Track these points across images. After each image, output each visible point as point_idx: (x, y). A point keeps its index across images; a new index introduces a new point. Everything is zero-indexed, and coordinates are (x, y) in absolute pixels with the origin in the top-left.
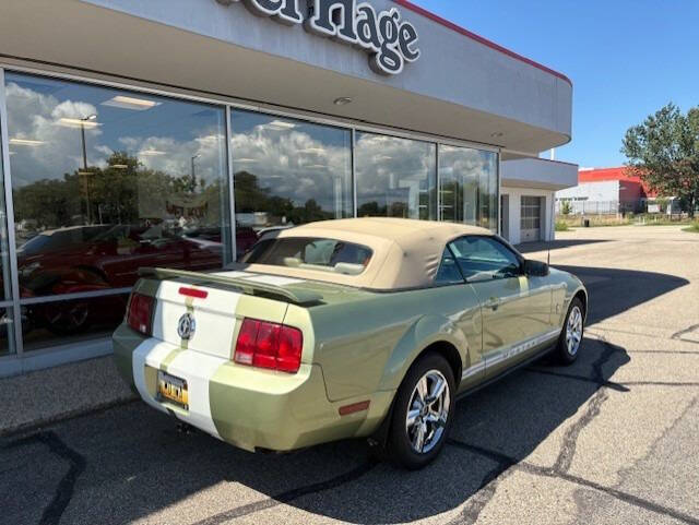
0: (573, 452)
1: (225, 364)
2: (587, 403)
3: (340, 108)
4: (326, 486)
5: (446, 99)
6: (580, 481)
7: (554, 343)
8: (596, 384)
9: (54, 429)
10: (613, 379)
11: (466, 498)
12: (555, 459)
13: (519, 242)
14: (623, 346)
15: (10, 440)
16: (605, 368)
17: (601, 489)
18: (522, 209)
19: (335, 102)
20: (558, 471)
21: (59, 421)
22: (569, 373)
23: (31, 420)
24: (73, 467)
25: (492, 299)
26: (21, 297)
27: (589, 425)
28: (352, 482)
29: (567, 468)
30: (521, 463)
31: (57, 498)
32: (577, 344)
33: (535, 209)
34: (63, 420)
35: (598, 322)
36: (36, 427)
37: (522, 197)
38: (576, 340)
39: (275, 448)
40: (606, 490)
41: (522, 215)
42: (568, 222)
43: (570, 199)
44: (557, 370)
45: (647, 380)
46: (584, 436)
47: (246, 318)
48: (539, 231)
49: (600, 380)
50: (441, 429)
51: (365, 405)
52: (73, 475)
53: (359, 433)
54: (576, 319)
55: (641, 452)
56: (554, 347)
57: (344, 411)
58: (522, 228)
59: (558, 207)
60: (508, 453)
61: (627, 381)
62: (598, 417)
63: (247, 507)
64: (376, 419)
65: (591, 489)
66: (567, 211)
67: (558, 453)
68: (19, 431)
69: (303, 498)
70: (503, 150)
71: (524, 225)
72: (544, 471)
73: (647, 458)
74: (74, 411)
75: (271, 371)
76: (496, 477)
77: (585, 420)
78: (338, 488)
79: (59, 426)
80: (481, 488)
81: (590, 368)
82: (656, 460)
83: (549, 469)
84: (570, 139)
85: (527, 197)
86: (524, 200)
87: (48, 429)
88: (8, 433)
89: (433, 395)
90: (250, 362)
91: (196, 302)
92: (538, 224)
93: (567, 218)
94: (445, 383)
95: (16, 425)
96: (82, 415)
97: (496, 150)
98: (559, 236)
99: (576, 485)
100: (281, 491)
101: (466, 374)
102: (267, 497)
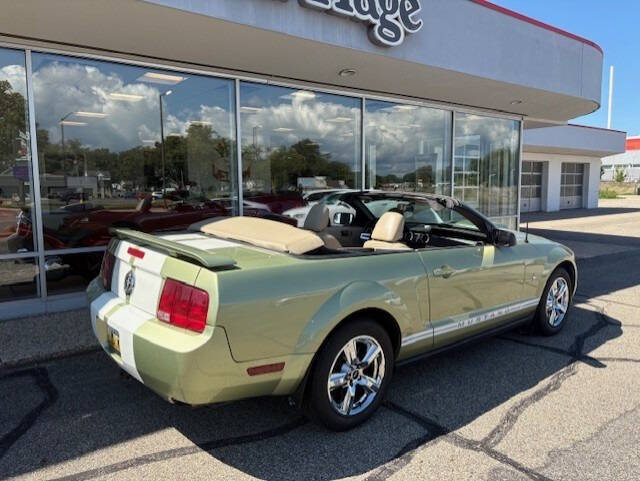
0: (510, 428)
1: (151, 320)
2: (551, 377)
3: (345, 79)
4: (251, 439)
5: (452, 68)
6: (503, 459)
7: (531, 312)
8: (571, 358)
9: (48, 365)
10: (593, 354)
11: (378, 465)
12: (489, 431)
13: (558, 209)
14: (619, 319)
15: (9, 372)
16: (587, 342)
17: (522, 469)
18: (563, 177)
19: (341, 73)
20: (485, 447)
21: (54, 359)
22: (545, 344)
23: (30, 356)
24: (46, 400)
25: (442, 267)
26: (46, 249)
27: (541, 401)
28: (277, 438)
29: (496, 443)
30: (450, 434)
31: (18, 428)
32: (562, 316)
33: (577, 176)
34: (58, 358)
35: (607, 293)
36: (32, 363)
37: (563, 164)
38: (561, 312)
39: (190, 402)
40: (526, 471)
41: (562, 183)
42: (621, 190)
43: (625, 166)
44: (534, 340)
45: (628, 357)
46: (530, 411)
47: (168, 278)
48: (581, 200)
49: (578, 353)
50: (374, 394)
51: (279, 367)
52: (42, 407)
53: (277, 392)
54: (561, 289)
55: (584, 433)
56: (531, 317)
57: (252, 371)
58: (562, 195)
59: (609, 175)
60: (441, 423)
61: (606, 356)
62: (555, 392)
63: (170, 452)
64: (291, 380)
65: (511, 468)
66: (620, 178)
67: (494, 427)
68: (18, 365)
69: (223, 449)
70: (526, 118)
71: (564, 192)
72: (470, 445)
73: (588, 441)
74: (68, 350)
75: (184, 330)
76: (417, 447)
77: (539, 396)
78: (260, 442)
79: (53, 363)
80: (397, 457)
81: (572, 341)
82: (598, 443)
83: (477, 443)
84: (599, 107)
85: (569, 164)
86: (566, 167)
87: (42, 365)
88: (8, 366)
89: (364, 360)
90: (168, 319)
91: (137, 261)
92: (580, 192)
93: (620, 186)
94: (380, 349)
95: (15, 360)
96: (74, 355)
97: (518, 118)
98: (603, 203)
99: (497, 463)
100: (207, 440)
101: (407, 341)
102: (192, 444)
